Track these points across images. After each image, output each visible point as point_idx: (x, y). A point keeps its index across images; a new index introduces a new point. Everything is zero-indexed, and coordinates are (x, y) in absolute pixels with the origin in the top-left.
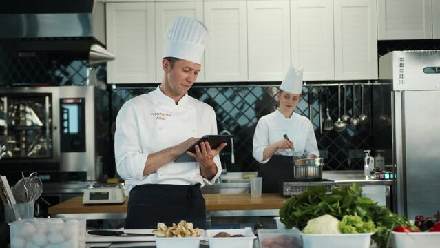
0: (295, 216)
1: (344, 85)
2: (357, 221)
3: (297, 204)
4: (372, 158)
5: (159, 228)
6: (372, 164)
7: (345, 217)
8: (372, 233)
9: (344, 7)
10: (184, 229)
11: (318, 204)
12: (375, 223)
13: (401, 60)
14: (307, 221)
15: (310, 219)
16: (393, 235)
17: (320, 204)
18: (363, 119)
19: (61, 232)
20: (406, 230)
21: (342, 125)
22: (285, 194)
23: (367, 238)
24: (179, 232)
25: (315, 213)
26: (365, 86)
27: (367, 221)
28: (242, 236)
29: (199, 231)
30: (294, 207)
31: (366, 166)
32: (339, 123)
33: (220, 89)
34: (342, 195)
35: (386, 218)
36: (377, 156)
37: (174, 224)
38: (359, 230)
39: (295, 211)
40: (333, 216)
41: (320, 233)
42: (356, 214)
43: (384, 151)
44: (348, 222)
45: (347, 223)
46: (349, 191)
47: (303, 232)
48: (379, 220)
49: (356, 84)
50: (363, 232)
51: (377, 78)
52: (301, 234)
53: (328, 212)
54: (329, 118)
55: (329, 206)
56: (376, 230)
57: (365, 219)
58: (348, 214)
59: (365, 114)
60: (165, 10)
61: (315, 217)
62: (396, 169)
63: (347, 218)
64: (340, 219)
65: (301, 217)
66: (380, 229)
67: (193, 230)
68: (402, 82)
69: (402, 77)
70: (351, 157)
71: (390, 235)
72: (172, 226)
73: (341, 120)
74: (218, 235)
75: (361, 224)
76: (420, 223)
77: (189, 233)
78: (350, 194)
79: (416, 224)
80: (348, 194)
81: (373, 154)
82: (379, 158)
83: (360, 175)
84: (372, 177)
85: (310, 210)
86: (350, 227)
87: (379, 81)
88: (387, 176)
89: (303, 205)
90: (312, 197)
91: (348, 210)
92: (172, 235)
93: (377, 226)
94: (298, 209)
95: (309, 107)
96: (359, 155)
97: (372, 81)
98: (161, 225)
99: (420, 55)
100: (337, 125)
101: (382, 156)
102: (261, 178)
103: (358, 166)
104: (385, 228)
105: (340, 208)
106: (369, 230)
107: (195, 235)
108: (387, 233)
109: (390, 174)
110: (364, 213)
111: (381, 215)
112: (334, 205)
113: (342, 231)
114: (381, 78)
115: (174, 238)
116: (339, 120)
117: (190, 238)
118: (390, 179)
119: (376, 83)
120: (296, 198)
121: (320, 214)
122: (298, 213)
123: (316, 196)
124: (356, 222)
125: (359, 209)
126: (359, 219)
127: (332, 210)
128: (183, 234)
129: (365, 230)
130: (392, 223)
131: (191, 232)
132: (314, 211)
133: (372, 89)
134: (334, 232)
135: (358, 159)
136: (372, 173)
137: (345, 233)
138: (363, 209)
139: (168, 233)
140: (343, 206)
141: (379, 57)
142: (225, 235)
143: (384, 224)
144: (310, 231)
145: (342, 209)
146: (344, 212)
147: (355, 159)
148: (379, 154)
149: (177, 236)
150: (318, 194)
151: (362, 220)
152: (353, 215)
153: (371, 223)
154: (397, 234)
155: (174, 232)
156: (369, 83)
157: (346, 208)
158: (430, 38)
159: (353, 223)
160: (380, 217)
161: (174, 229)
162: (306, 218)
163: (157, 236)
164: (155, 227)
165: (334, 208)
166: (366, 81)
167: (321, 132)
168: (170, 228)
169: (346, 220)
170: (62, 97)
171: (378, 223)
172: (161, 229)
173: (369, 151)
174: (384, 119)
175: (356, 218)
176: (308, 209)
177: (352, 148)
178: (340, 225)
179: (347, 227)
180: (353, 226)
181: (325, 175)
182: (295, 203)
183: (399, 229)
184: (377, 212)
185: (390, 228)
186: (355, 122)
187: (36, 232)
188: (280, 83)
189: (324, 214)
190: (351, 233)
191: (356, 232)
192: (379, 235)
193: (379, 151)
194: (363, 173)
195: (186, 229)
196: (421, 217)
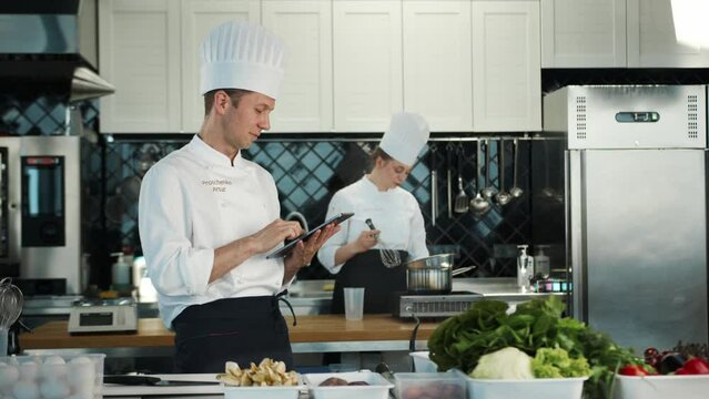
0: (456, 351)
1: (486, 139)
2: (562, 357)
3: (459, 330)
4: (531, 259)
5: (227, 371)
6: (531, 267)
7: (541, 351)
8: (586, 378)
9: (490, 14)
10: (271, 372)
11: (494, 329)
12: (589, 362)
13: (581, 100)
14: (478, 358)
15: (482, 354)
16: (618, 380)
17: (499, 331)
18: (517, 194)
19: (63, 378)
20: (638, 372)
21: (483, 204)
22: (402, 314)
23: (577, 384)
24: (263, 377)
25: (491, 344)
26: (519, 141)
27: (576, 358)
28: (364, 383)
29: (295, 376)
30: (454, 336)
31: (522, 271)
32: (479, 201)
33: (286, 144)
34: (532, 314)
35: (606, 353)
36: (537, 254)
37: (253, 365)
38: (565, 373)
39: (456, 341)
40: (522, 350)
41: (501, 378)
42: (557, 345)
43: (548, 246)
44: (546, 359)
45: (546, 361)
46: (543, 309)
47: (473, 377)
48: (595, 356)
49: (505, 138)
50: (571, 376)
51: (540, 129)
52: (470, 379)
53: (512, 343)
54: (463, 193)
55: (514, 333)
56: (592, 372)
57: (573, 354)
58: (544, 346)
59: (519, 186)
60: (196, 13)
61: (491, 351)
62: (571, 275)
63: (545, 354)
64: (532, 354)
65: (467, 350)
66: (597, 371)
67: (286, 374)
68: (581, 136)
69: (581, 127)
70: (497, 255)
71: (614, 381)
72: (249, 367)
73: (482, 196)
74: (327, 383)
75: (567, 363)
76: (655, 361)
77: (280, 379)
78: (548, 313)
79: (649, 361)
80: (542, 313)
81: (531, 252)
82: (541, 257)
83: (510, 285)
84: (532, 288)
85: (482, 340)
86: (548, 367)
87: (542, 133)
88: (556, 287)
89: (471, 332)
90: (484, 318)
91: (545, 339)
92: (251, 382)
93: (592, 365)
94: (461, 338)
95: (430, 176)
96: (510, 253)
97: (531, 134)
98: (232, 366)
99: (609, 92)
100: (475, 204)
101: (545, 254)
102: (363, 290)
103: (508, 271)
104: (604, 368)
105: (531, 337)
106: (580, 372)
107: (290, 382)
108: (608, 378)
109: (561, 283)
110: (570, 344)
111: (598, 348)
112: (522, 332)
113: (537, 374)
114: (546, 129)
115: (255, 387)
116: (479, 196)
117: (280, 388)
118: (561, 291)
119: (537, 138)
120: (457, 320)
121: (499, 346)
122: (462, 345)
123: (491, 317)
124: (559, 359)
125: (563, 338)
126: (564, 354)
127: (519, 340)
128: (271, 382)
129: (574, 373)
130: (616, 361)
131: (283, 377)
132: (488, 342)
133: (531, 147)
134: (525, 377)
135: (508, 259)
136: (533, 282)
137: (543, 377)
138: (569, 338)
139: (244, 379)
140: (537, 333)
141: (543, 96)
142: (340, 383)
143: (602, 363)
144: (486, 374)
145: (534, 339)
146: (537, 343)
147: (503, 259)
148: (541, 252)
149: (259, 384)
150: (492, 313)
151: (570, 357)
152: (554, 348)
153: (582, 361)
154: (625, 379)
155: (254, 378)
156: (526, 138)
157: (542, 335)
158: (623, 65)
159: (554, 361)
160: (596, 352)
161: (254, 373)
162: (476, 354)
163: (226, 385)
164: (221, 370)
165: (522, 337)
166: (522, 134)
167: (450, 215)
168: (247, 372)
169: (543, 357)
170: (24, 154)
171: (593, 361)
172: (233, 374)
173: (525, 246)
174: (549, 195)
175: (557, 351)
176: (479, 338)
177: (499, 242)
178: (533, 365)
179: (546, 367)
180: (554, 365)
181: (457, 286)
182: (456, 328)
183: (628, 371)
184: (592, 343)
185: (613, 370)
186: (504, 200)
187: (21, 378)
188: (380, 135)
189: (504, 347)
190: (551, 377)
191: (558, 374)
192: (596, 380)
193: (541, 246)
194: (516, 282)
195: (275, 372)
196: (654, 350)
